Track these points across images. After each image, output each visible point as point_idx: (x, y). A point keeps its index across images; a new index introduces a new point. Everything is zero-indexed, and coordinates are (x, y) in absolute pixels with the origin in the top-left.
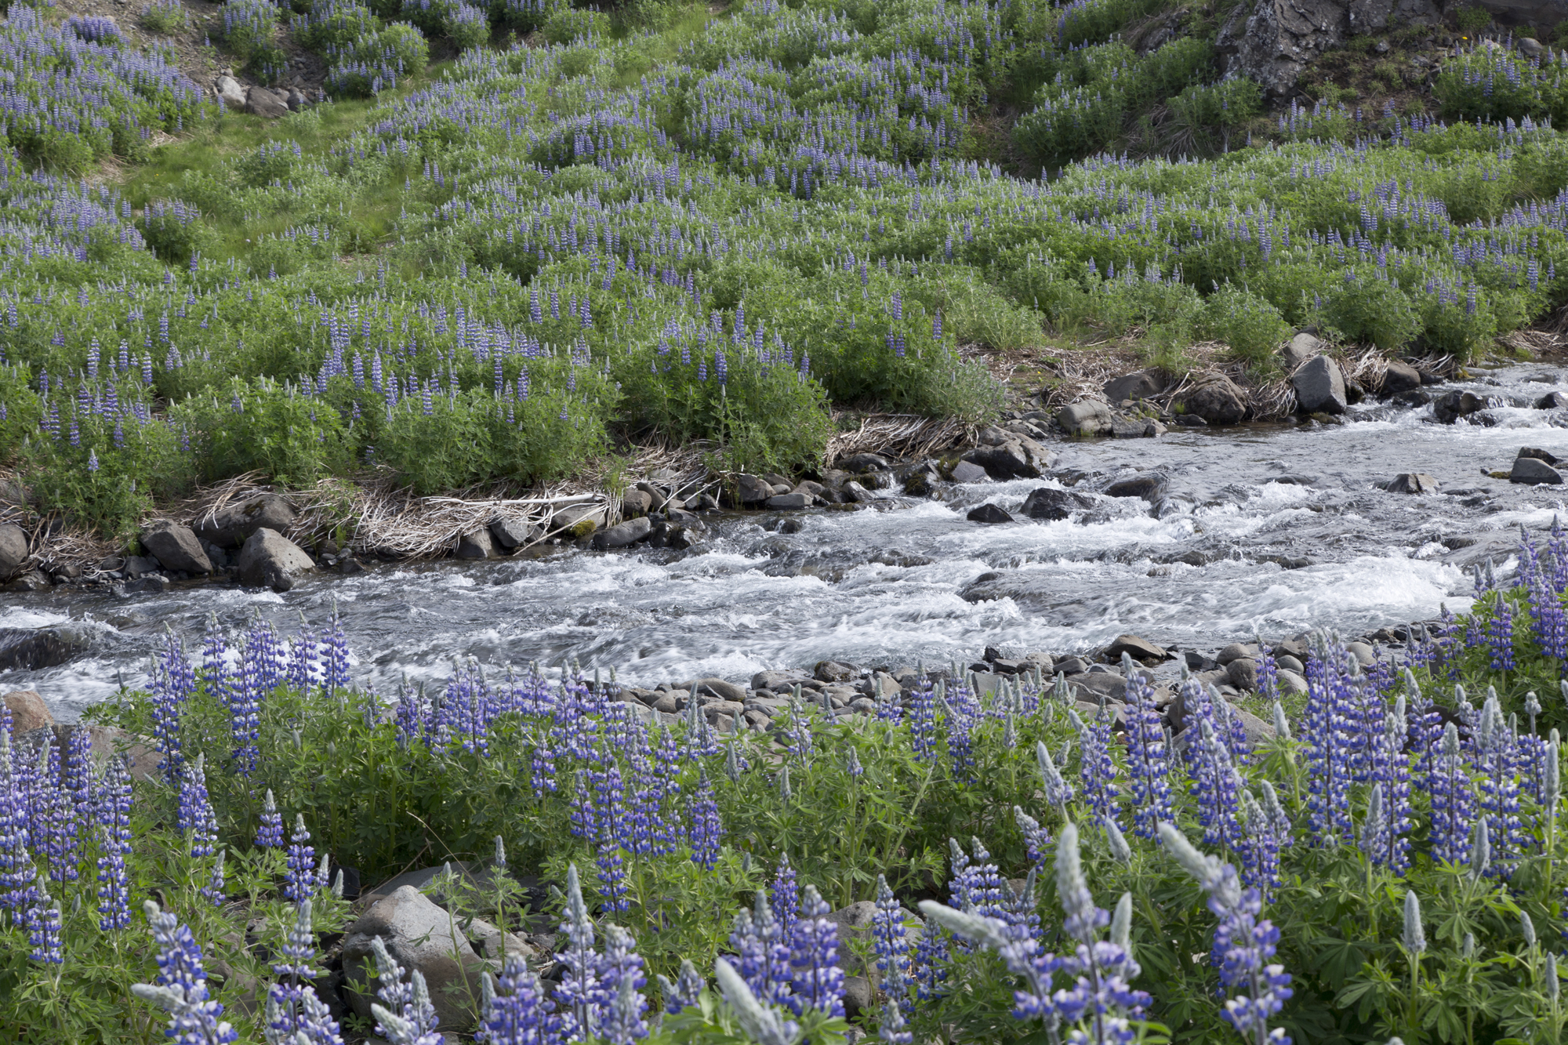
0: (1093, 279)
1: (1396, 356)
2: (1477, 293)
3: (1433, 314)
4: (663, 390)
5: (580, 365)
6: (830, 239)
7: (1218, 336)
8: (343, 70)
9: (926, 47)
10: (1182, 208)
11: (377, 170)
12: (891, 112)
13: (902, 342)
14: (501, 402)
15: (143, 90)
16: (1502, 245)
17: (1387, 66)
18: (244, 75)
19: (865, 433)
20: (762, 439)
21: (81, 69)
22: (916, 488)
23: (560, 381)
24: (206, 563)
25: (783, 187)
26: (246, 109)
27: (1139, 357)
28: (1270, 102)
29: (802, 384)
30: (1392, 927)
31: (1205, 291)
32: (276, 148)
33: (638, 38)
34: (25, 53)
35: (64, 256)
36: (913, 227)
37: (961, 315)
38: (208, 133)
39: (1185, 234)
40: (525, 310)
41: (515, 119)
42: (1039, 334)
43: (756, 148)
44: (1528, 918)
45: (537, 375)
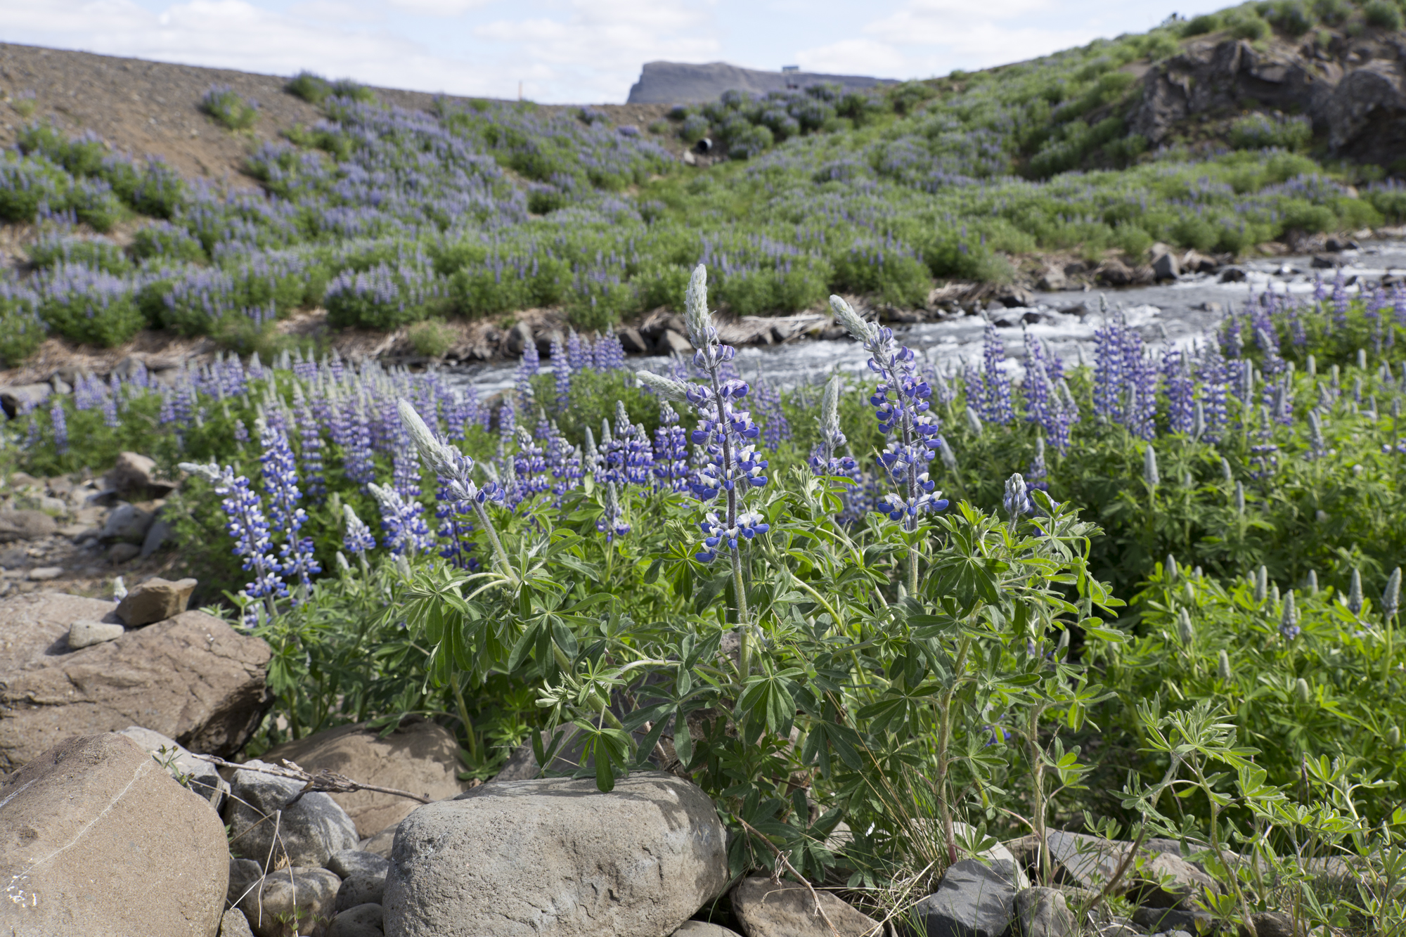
0: (1061, 221)
1: (1204, 253)
2: (1246, 225)
3: (1223, 234)
4: (853, 269)
5: (815, 260)
6: (941, 209)
7: (1117, 245)
8: (736, 147)
9: (992, 127)
10: (1105, 190)
11: (746, 188)
12: (974, 156)
13: (966, 247)
14: (778, 275)
15: (648, 156)
16: (1258, 204)
17: (1207, 127)
18: (694, 151)
19: (947, 289)
20: (898, 291)
21: (621, 148)
22: (970, 312)
23: (806, 264)
24: (643, 346)
25: (923, 189)
26: (694, 166)
27: (1079, 256)
28: (1151, 146)
29: (919, 268)
30: (1140, 468)
31: (1113, 225)
32: (702, 178)
33: (864, 129)
34: (598, 142)
35: (603, 221)
36: (979, 203)
37: (997, 239)
38: (675, 175)
39: (1106, 202)
40: (795, 237)
41: (807, 165)
42: (1033, 246)
43: (912, 173)
44: (1227, 464)
45: (795, 263)
